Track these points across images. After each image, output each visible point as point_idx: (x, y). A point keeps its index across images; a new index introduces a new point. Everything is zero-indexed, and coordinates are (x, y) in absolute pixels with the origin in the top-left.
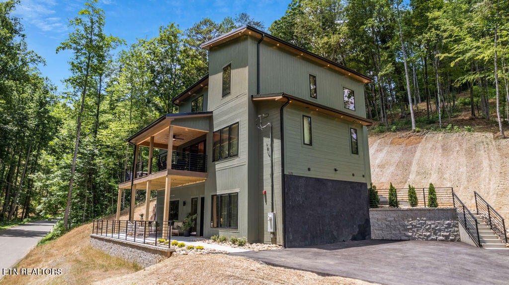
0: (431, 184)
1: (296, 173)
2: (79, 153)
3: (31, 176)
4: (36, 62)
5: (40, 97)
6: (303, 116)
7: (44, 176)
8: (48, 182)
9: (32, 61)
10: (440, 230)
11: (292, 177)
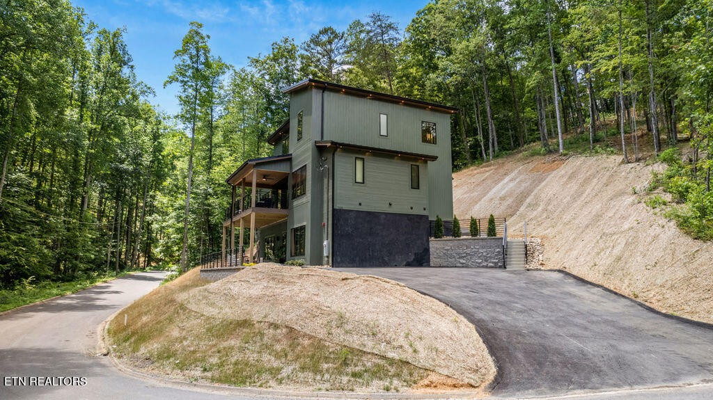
0: (491, 215)
1: (345, 207)
2: (192, 193)
3: (148, 218)
4: (146, 94)
5: (153, 129)
6: (356, 158)
7: (160, 218)
8: (164, 224)
9: (142, 92)
10: (490, 257)
11: (341, 211)
